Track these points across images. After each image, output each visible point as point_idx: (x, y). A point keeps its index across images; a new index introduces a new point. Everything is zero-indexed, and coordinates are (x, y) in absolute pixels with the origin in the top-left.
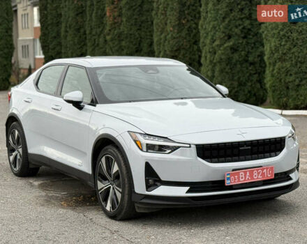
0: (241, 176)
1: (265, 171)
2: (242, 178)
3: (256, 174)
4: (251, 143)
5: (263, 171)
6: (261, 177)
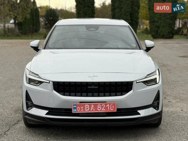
0: (86, 108)
1: (108, 105)
3: (100, 107)
4: (99, 84)
5: (106, 106)
6: (105, 110)
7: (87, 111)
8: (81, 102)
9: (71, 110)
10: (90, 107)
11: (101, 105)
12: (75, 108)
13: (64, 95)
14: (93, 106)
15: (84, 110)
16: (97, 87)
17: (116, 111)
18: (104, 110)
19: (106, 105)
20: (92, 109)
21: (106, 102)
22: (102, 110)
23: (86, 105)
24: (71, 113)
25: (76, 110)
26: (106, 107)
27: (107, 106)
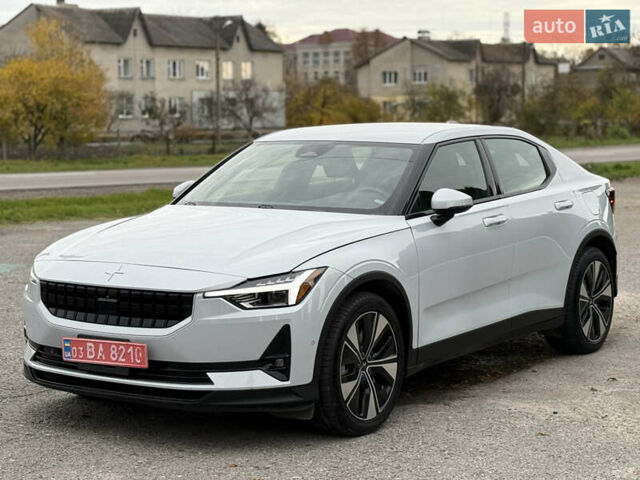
0: (89, 350)
1: (131, 349)
2: (91, 353)
3: (114, 352)
4: (118, 293)
5: (127, 350)
6: (124, 360)
7: (90, 359)
8: (80, 336)
9: (59, 351)
10: (96, 350)
11: (118, 345)
12: (68, 349)
13: (55, 314)
14: (101, 349)
15: (85, 357)
16: (115, 301)
17: (146, 366)
18: (122, 362)
19: (127, 347)
20: (100, 354)
21: (128, 341)
22: (120, 359)
23: (89, 344)
24: (61, 359)
25: (69, 355)
26: (126, 353)
27: (129, 351)
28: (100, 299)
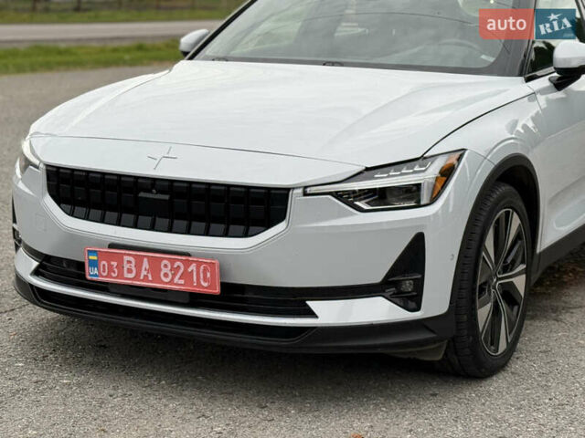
0: (126, 266)
1: (193, 267)
2: (130, 271)
3: (168, 270)
4: (170, 186)
7: (128, 278)
8: (112, 246)
9: (81, 266)
10: (139, 266)
12: (94, 264)
13: (71, 214)
15: (120, 275)
16: (166, 197)
17: (217, 290)
18: (178, 284)
20: (144, 273)
21: (188, 255)
22: (176, 280)
24: (83, 277)
25: (96, 272)
26: (186, 270)
27: (190, 270)
28: (142, 194)
